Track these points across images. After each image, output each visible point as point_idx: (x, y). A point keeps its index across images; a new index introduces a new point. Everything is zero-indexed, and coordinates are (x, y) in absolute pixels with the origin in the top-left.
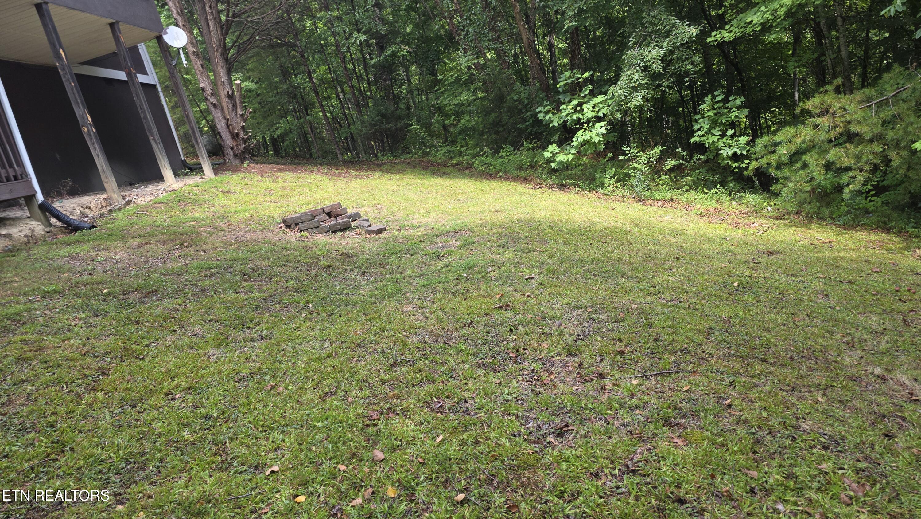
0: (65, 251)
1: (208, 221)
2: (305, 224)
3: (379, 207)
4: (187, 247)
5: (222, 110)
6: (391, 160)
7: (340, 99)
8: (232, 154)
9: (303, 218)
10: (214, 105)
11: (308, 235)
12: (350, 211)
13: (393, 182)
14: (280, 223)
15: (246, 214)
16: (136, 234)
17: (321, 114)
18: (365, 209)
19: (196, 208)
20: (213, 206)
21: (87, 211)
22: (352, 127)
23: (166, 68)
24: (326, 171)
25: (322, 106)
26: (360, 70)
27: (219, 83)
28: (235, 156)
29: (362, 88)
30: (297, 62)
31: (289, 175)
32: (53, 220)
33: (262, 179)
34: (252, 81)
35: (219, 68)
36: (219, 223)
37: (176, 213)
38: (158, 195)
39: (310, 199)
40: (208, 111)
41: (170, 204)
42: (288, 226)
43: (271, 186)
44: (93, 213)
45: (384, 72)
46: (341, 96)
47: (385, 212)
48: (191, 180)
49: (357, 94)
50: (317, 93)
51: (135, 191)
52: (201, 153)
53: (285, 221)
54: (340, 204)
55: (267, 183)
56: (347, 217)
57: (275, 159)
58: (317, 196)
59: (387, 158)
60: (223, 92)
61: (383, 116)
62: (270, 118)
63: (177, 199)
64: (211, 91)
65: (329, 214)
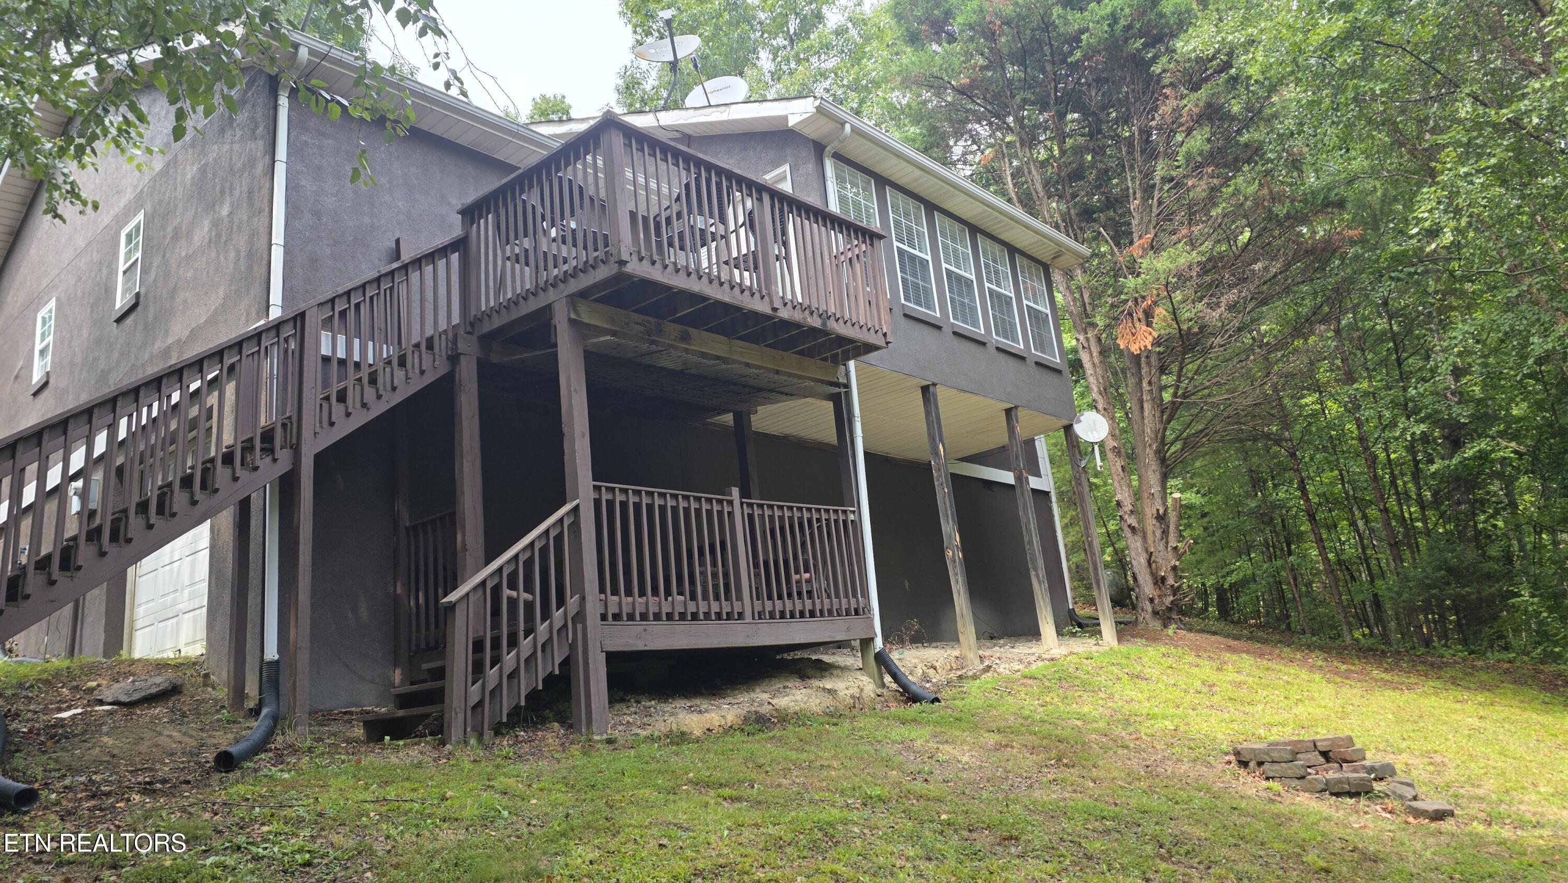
0: (898, 732)
1: (1102, 724)
2: (1276, 767)
3: (1438, 759)
4: (1066, 765)
5: (1144, 538)
6: (1464, 660)
7: (1357, 530)
8: (1150, 609)
9: (1275, 755)
10: (1133, 529)
11: (1281, 788)
12: (1372, 758)
13: (1469, 707)
14: (1227, 754)
15: (1167, 723)
16: (994, 726)
17: (1314, 553)
18: (1405, 757)
19: (1085, 696)
20: (1111, 697)
21: (932, 671)
22: (1379, 583)
23: (1069, 467)
24: (1320, 663)
25: (1320, 541)
26: (1406, 483)
27: (1146, 495)
28: (1155, 613)
29: (1407, 515)
30: (1280, 464)
31: (1247, 661)
32: (888, 679)
33: (1198, 661)
34: (1198, 492)
35: (1150, 473)
36: (1118, 731)
37: (1052, 698)
38: (1029, 663)
39: (1286, 716)
40: (1118, 533)
41: (1047, 684)
42: (1244, 764)
43: (1214, 677)
44: (938, 677)
45: (1459, 486)
46: (1361, 523)
47: (1451, 774)
48: (1082, 646)
49: (1394, 524)
50: (1312, 517)
51: (997, 651)
52: (1102, 604)
53: (1237, 753)
54: (1350, 739)
55: (1206, 670)
56: (1364, 767)
57: (1221, 625)
58: (1299, 710)
59: (1454, 652)
60: (1150, 512)
61: (1450, 570)
62: (1220, 554)
63: (1057, 676)
64: (1130, 508)
65: (1325, 754)
